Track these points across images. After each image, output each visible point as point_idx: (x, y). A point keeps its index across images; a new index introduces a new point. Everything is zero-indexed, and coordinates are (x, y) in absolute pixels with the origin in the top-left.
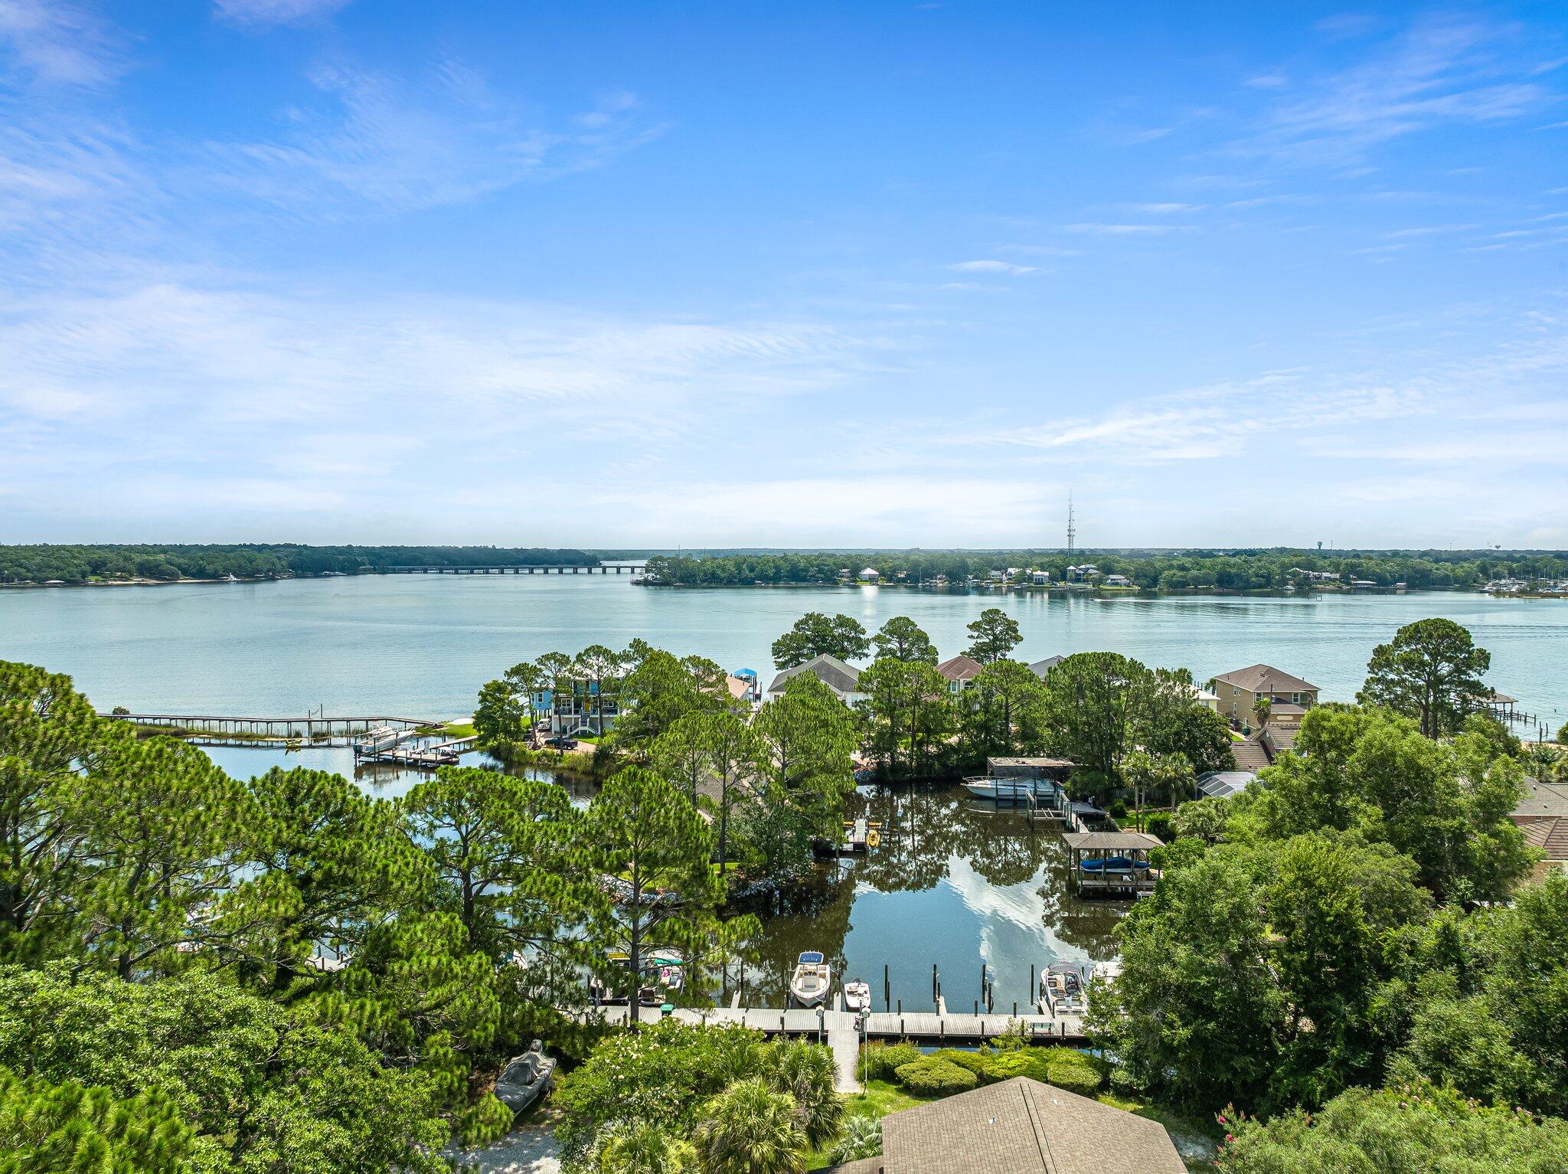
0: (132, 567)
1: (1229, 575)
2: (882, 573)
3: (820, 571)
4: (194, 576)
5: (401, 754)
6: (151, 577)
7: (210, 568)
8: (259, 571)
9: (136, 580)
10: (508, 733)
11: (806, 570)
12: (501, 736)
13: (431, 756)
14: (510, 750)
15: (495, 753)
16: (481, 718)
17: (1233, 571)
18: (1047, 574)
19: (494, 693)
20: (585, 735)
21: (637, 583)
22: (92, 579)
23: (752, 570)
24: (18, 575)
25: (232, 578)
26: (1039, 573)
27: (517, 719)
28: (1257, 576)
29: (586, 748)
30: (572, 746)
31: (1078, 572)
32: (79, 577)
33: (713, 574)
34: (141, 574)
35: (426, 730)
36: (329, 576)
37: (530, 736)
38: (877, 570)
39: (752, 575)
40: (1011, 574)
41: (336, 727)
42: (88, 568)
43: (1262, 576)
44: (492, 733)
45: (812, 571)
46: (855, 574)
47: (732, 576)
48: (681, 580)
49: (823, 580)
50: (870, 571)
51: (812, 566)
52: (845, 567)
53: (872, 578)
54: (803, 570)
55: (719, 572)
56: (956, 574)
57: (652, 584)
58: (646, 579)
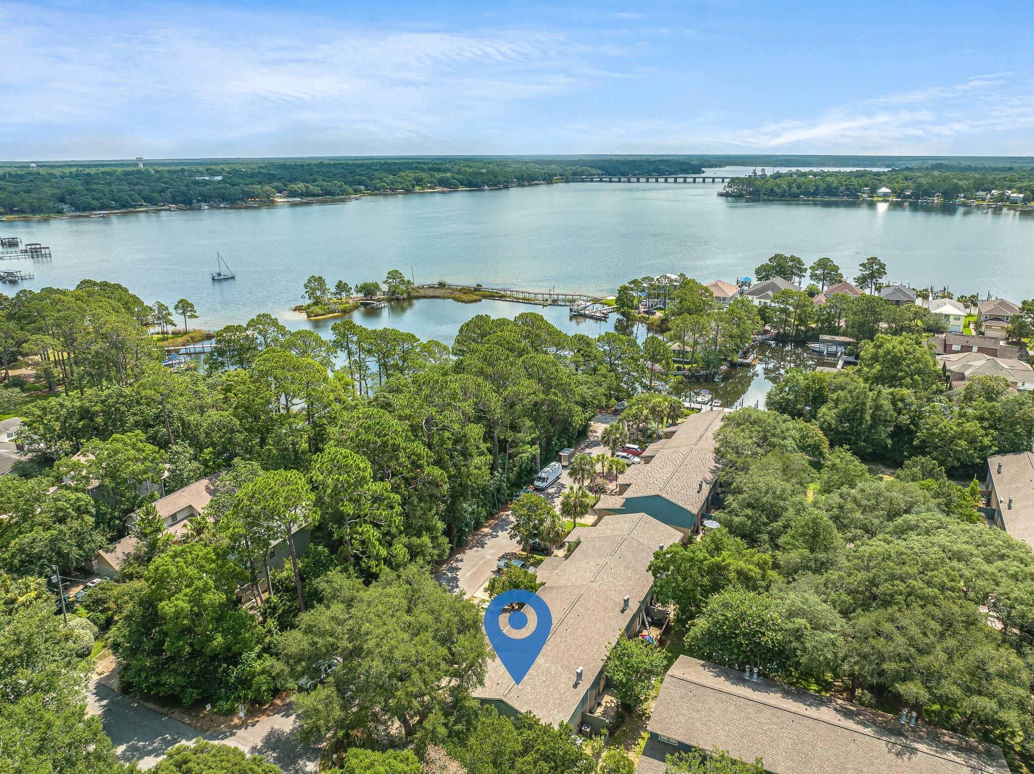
0: (435, 181)
2: (894, 192)
3: (847, 189)
4: (466, 186)
5: (587, 312)
6: (445, 186)
7: (473, 180)
8: (499, 183)
9: (439, 189)
10: (629, 307)
11: (837, 188)
12: (625, 308)
13: (598, 314)
14: (629, 313)
15: (623, 314)
16: (618, 300)
18: (1021, 196)
19: (623, 290)
20: (660, 309)
21: (721, 195)
22: (417, 188)
23: (799, 188)
24: (383, 187)
25: (486, 187)
26: (1015, 195)
27: (632, 302)
29: (659, 314)
30: (654, 314)
32: (411, 188)
33: (772, 190)
34: (440, 185)
35: (595, 301)
36: (537, 184)
37: (637, 308)
38: (890, 189)
39: (798, 191)
40: (993, 195)
41: (560, 297)
42: (415, 183)
44: (623, 305)
45: (842, 189)
46: (873, 191)
47: (785, 191)
48: (750, 193)
49: (848, 196)
50: (884, 190)
51: (842, 185)
52: (866, 186)
53: (885, 195)
54: (835, 188)
55: (776, 189)
56: (950, 194)
57: (731, 196)
58: (727, 192)
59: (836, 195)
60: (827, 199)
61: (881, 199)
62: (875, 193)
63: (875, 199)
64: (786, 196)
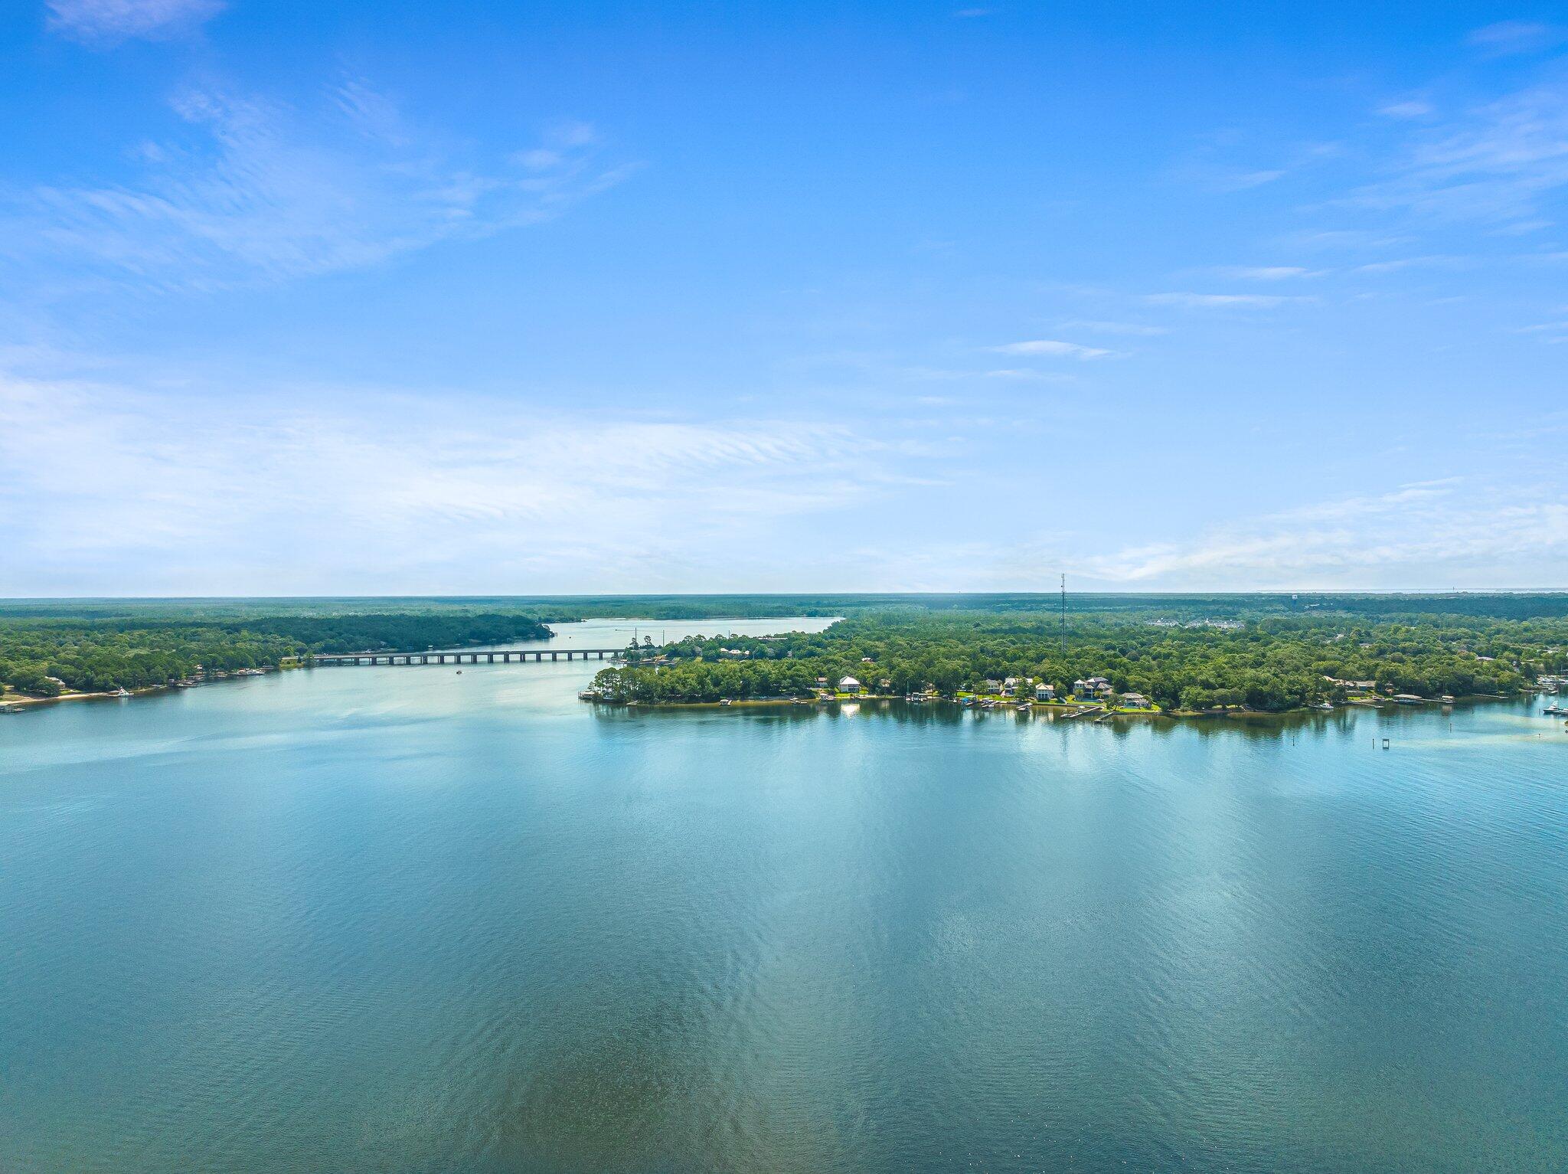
1: (1261, 692)
2: (864, 682)
3: (795, 683)
4: (81, 689)
6: (29, 693)
7: (99, 679)
8: (156, 680)
11: (778, 683)
17: (1266, 689)
18: (1051, 687)
21: (586, 699)
23: (717, 683)
25: (124, 691)
26: (1043, 688)
28: (1290, 692)
31: (1087, 687)
33: (673, 690)
36: (244, 676)
38: (857, 678)
39: (717, 690)
43: (1296, 693)
45: (785, 683)
46: (833, 684)
47: (693, 690)
48: (636, 695)
49: (797, 694)
50: (849, 681)
51: (785, 678)
52: (822, 675)
53: (852, 689)
54: (775, 682)
55: (679, 687)
56: (947, 685)
57: (605, 702)
58: (596, 695)
59: (776, 694)
60: (763, 702)
61: (848, 696)
62: (836, 686)
63: (839, 697)
64: (697, 700)
